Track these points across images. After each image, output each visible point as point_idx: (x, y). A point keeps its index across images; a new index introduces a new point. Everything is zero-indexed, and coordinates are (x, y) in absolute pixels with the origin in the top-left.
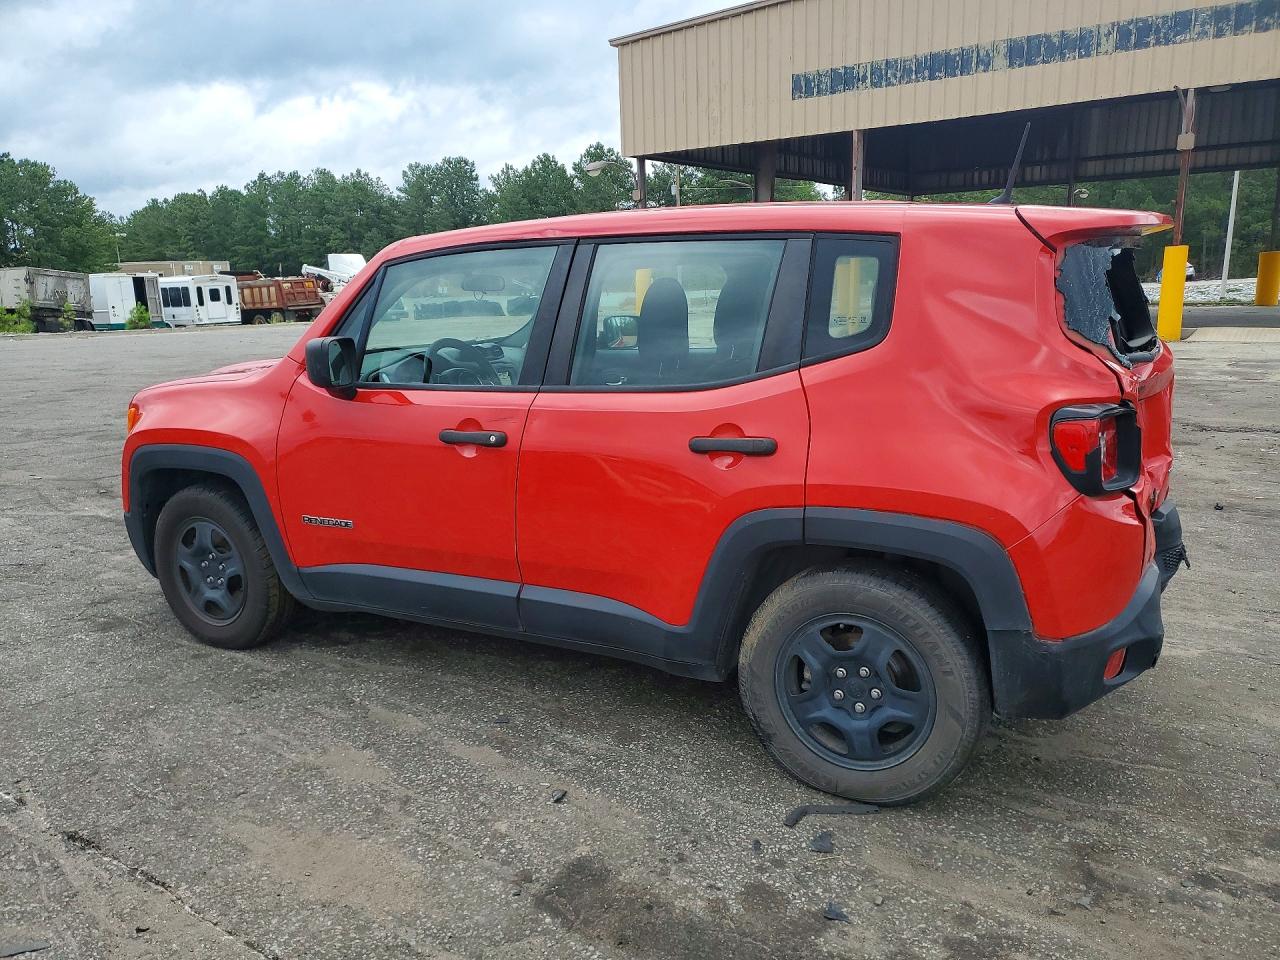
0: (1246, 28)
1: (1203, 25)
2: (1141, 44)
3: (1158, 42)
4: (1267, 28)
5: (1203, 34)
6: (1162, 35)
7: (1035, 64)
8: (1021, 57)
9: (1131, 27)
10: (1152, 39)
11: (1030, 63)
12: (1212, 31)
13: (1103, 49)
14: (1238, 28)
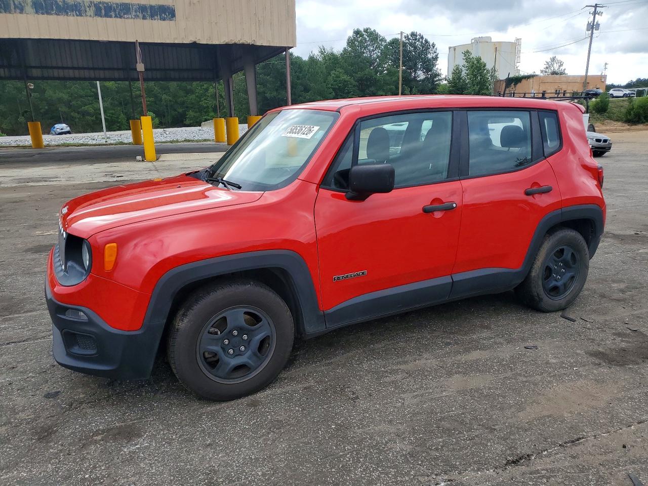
0: (156, 17)
1: (136, 12)
2: (107, 15)
3: (116, 16)
4: (164, 20)
5: (137, 17)
6: (117, 13)
7: (51, 14)
8: (42, 9)
9: (101, 5)
10: (113, 14)
11: (48, 13)
12: (141, 16)
13: (88, 14)
14: (152, 16)
